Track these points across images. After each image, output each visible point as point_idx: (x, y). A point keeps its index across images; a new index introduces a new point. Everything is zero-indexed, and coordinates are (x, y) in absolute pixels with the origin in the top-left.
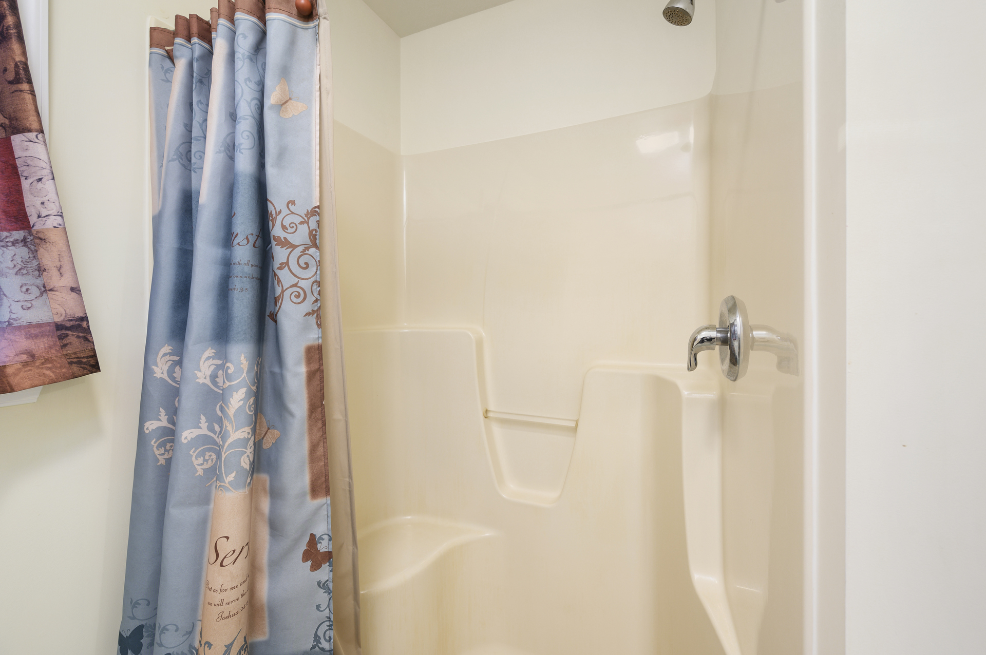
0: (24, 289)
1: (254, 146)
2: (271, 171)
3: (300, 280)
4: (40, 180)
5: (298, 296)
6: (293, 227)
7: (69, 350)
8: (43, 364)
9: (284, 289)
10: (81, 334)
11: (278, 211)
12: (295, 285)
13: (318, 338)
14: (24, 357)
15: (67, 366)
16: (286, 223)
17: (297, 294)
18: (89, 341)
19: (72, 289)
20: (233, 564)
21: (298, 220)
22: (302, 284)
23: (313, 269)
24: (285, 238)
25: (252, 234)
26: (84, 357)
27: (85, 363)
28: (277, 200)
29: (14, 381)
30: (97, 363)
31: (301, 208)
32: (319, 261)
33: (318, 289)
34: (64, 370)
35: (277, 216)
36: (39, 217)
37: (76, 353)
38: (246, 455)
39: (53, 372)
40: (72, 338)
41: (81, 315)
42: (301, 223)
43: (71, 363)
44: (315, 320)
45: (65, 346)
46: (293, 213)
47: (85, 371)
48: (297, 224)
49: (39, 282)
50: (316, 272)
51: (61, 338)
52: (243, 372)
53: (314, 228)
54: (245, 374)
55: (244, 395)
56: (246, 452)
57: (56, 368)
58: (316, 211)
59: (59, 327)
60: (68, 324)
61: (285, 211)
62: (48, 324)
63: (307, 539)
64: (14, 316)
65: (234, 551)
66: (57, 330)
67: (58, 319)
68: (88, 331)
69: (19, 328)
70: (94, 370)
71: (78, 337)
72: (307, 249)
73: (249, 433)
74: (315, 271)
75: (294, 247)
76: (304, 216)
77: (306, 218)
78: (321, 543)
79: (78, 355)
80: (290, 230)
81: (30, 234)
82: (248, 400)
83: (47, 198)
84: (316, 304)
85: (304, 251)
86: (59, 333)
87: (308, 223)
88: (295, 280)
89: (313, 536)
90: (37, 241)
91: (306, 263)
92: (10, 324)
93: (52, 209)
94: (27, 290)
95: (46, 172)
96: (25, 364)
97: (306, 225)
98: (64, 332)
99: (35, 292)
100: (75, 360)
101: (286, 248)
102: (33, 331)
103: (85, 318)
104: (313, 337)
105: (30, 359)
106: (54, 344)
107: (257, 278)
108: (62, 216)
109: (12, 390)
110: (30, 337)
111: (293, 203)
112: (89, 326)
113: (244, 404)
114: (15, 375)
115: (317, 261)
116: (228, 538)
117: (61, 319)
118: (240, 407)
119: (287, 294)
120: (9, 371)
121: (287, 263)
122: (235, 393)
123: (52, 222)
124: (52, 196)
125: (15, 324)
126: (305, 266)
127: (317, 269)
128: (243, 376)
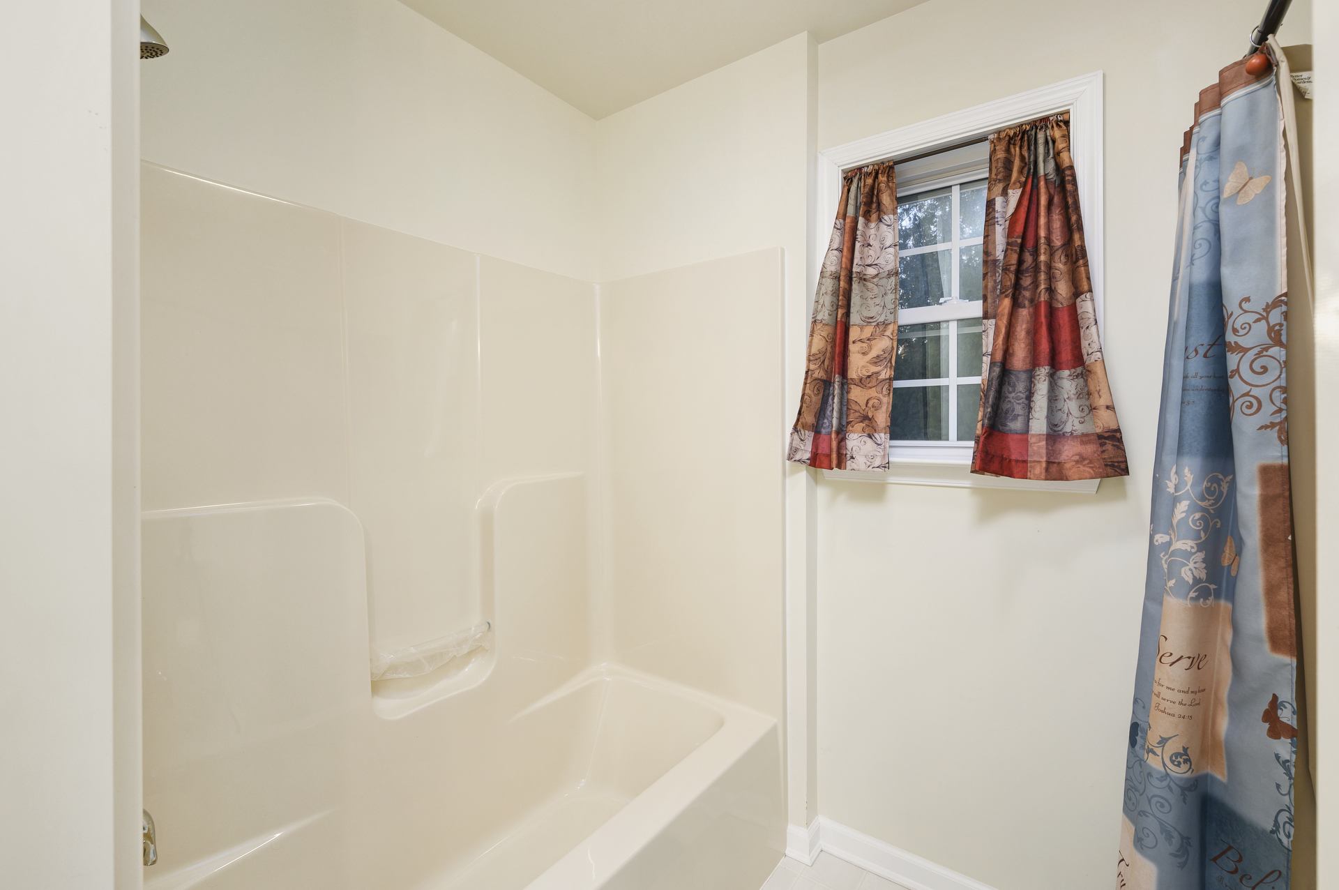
0: (1081, 409)
1: (1208, 252)
2: (1225, 271)
3: (1253, 388)
4: (1088, 327)
5: (1250, 407)
6: (1245, 328)
7: (1106, 456)
8: (1088, 463)
9: (1235, 399)
10: (1115, 443)
11: (1229, 313)
12: (1247, 394)
13: (1282, 456)
14: (1077, 458)
15: (1103, 467)
16: (1237, 326)
17: (1249, 404)
18: (1121, 449)
19: (1108, 407)
20: (1170, 666)
21: (1250, 318)
22: (1255, 392)
23: (1274, 372)
24: (1235, 343)
25: (1202, 345)
26: (1115, 462)
27: (1116, 467)
28: (1231, 302)
29: (1070, 473)
30: (1127, 467)
31: (1258, 305)
32: (1285, 362)
33: (1283, 396)
34: (1101, 470)
35: (1228, 319)
36: (1088, 355)
37: (1110, 458)
38: (1187, 568)
39: (1094, 471)
40: (1109, 446)
41: (1115, 427)
42: (1257, 321)
43: (1106, 465)
44: (1276, 435)
45: (1104, 451)
46: (1246, 312)
47: (1116, 473)
48: (1251, 323)
49: (1088, 403)
50: (1280, 375)
51: (1102, 445)
52: (1187, 485)
53: (1279, 322)
54: (1188, 487)
55: (1186, 508)
56: (1188, 565)
57: (1096, 468)
58: (1282, 301)
59: (1100, 437)
60: (1106, 435)
61: (1237, 311)
62: (1093, 434)
63: (1270, 698)
64: (1074, 428)
65: (1171, 654)
66: (1099, 439)
67: (1098, 431)
68: (1120, 440)
69: (1077, 437)
70: (1123, 473)
71: (1113, 445)
72: (1266, 349)
73: (1192, 547)
74: (1278, 374)
75: (1246, 350)
76: (1261, 312)
77: (1265, 314)
78: (1282, 710)
79: (1112, 460)
80: (1242, 332)
81: (1084, 369)
82: (1192, 514)
83: (1091, 340)
84: (1279, 414)
85: (1261, 352)
86: (1101, 441)
87: (1266, 319)
88: (1247, 388)
89: (1275, 697)
90: (1087, 373)
91: (1262, 367)
92: (1072, 434)
93: (1095, 347)
94: (1083, 409)
95: (1092, 320)
96: (1077, 462)
97: (1264, 322)
98: (1103, 440)
99: (1086, 410)
100: (1110, 463)
101: (1236, 353)
102: (1084, 439)
103: (1118, 430)
104: (1275, 454)
105: (1081, 459)
106: (1097, 450)
107: (1209, 390)
108: (1101, 352)
109: (1067, 480)
110: (1083, 443)
111: (1247, 300)
112: (1121, 437)
113: (1187, 517)
114: (1070, 469)
115: (1281, 362)
116: (1166, 639)
117: (1100, 431)
118: (1182, 518)
119: (1238, 404)
120: (1067, 466)
121: (1237, 371)
122: (1178, 504)
123: (1093, 357)
124: (1095, 337)
125: (1075, 434)
126: (1262, 370)
127: (1281, 372)
128: (1186, 489)
